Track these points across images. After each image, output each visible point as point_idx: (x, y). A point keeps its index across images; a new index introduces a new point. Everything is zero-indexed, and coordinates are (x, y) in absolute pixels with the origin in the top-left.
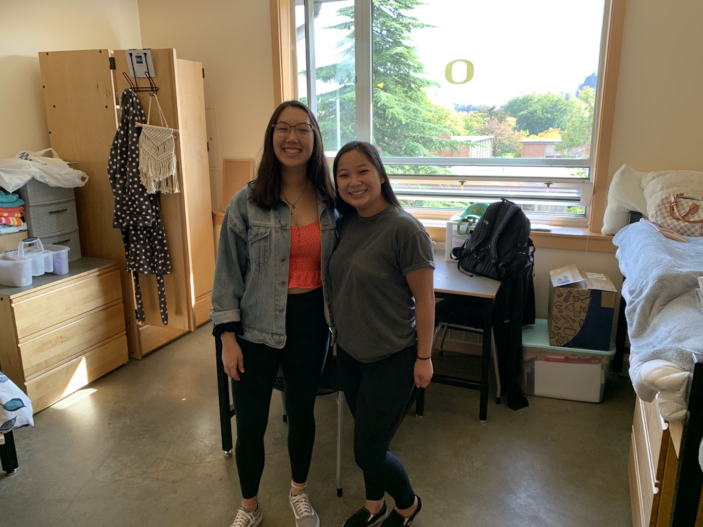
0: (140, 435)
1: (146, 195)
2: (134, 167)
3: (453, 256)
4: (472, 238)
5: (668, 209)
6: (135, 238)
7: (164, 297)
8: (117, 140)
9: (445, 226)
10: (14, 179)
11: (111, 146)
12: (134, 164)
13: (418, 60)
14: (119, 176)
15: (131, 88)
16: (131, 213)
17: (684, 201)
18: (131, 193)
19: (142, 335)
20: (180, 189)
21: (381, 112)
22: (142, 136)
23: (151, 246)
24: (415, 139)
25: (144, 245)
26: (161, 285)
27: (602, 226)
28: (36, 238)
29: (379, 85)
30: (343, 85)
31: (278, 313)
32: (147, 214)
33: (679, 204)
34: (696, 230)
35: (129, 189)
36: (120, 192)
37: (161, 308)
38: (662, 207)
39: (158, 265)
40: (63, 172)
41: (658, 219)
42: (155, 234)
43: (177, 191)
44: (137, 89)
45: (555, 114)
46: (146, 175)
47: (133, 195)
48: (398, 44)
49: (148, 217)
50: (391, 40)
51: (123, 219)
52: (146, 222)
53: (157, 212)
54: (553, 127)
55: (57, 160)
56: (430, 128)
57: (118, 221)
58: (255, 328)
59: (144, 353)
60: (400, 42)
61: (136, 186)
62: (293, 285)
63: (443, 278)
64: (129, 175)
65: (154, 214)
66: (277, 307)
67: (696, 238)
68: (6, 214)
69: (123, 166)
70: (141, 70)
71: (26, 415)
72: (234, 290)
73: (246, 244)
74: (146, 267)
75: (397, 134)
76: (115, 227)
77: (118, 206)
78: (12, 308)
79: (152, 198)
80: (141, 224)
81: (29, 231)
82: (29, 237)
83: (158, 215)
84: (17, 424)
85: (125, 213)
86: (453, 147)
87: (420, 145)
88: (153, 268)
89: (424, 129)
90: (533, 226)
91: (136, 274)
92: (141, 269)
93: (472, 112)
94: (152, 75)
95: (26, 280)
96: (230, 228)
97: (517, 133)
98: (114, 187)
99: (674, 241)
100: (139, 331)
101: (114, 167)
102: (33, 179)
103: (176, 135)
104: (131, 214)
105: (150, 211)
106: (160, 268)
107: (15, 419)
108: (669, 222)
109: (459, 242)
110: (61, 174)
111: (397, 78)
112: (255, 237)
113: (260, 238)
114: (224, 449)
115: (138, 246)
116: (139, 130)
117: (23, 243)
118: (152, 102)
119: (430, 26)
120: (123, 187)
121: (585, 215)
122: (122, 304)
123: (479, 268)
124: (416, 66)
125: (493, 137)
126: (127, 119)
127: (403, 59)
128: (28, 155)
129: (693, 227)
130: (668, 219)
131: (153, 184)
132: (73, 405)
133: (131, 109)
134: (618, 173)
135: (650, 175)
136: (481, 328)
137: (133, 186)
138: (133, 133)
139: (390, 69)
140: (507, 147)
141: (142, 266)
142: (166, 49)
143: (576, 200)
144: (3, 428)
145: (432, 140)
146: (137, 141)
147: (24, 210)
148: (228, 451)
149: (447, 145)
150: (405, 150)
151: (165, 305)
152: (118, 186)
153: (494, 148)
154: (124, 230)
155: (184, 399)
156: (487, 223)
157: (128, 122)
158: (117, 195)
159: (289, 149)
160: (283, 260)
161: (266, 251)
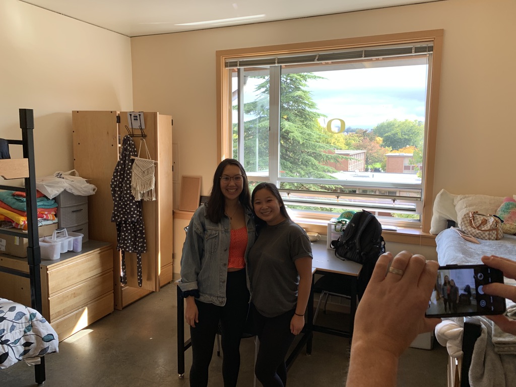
0: (123, 362)
1: (134, 201)
2: (128, 184)
3: (332, 246)
4: (344, 234)
5: (469, 221)
6: (125, 229)
7: (141, 268)
8: (118, 167)
9: (327, 225)
10: (54, 191)
11: (114, 170)
12: (128, 182)
13: (312, 100)
14: (117, 189)
15: (129, 135)
16: (124, 212)
17: (478, 217)
18: (125, 200)
19: (123, 293)
20: (156, 198)
21: (285, 134)
22: (134, 164)
23: (135, 234)
24: (309, 154)
25: (130, 234)
26: (140, 260)
27: (430, 229)
28: (64, 228)
29: (284, 117)
30: (259, 116)
31: (221, 284)
32: (134, 213)
33: (475, 218)
34: (486, 236)
35: (124, 198)
36: (117, 199)
37: (138, 276)
38: (465, 219)
39: (139, 247)
40: (83, 186)
41: (463, 227)
42: (138, 226)
43: (154, 199)
44: (133, 136)
45: (411, 135)
46: (135, 189)
47: (126, 201)
48: (298, 89)
49: (135, 216)
50: (293, 87)
51: (118, 216)
52: (133, 219)
53: (140, 212)
54: (409, 145)
55: (78, 179)
56: (320, 147)
57: (115, 218)
58: (206, 294)
59: (124, 305)
60: (299, 88)
61: (128, 196)
62: (230, 266)
63: (321, 260)
64: (124, 189)
65: (138, 213)
66: (221, 280)
67: (485, 241)
68: (46, 213)
69: (120, 183)
70: (136, 125)
71: (54, 345)
73: (203, 240)
74: (130, 248)
75: (296, 150)
76: (112, 221)
77: (116, 208)
78: (47, 274)
79: (137, 204)
80: (129, 220)
81: (58, 223)
82: (58, 228)
83: (141, 214)
84: (49, 351)
85: (120, 213)
86: (336, 159)
87: (312, 158)
88: (135, 249)
89: (315, 147)
90: (383, 227)
91: (123, 252)
92: (127, 249)
93: (351, 133)
94: (143, 127)
95: (57, 256)
96: (195, 231)
97: (383, 149)
98: (114, 196)
99: (470, 243)
100: (122, 290)
101: (115, 183)
102: (65, 190)
103: (156, 164)
104: (124, 214)
105: (136, 212)
106: (140, 248)
107: (48, 347)
108: (470, 230)
109: (335, 237)
110: (81, 186)
111: (296, 112)
112: (209, 236)
113: (212, 237)
114: (179, 373)
115: (127, 234)
116: (133, 161)
117: (56, 231)
118: (142, 144)
119: (320, 77)
120: (120, 197)
121: (420, 220)
122: (112, 272)
123: (348, 255)
124: (310, 104)
125: (365, 151)
126: (125, 154)
127: (301, 99)
128: (61, 174)
129: (484, 233)
130: (469, 227)
131: (139, 195)
132: (78, 340)
133: (129, 148)
134: (439, 195)
135: (459, 197)
136: (350, 296)
137: (126, 196)
138: (129, 163)
139: (292, 106)
140: (376, 158)
141: (128, 247)
142: (152, 113)
143: (413, 210)
144: (41, 353)
145: (321, 155)
146: (131, 168)
147: (57, 210)
148: (181, 374)
149: (331, 159)
150: (302, 161)
151: (141, 273)
152: (117, 195)
153: (367, 159)
154: (118, 223)
155: (151, 338)
156: (354, 225)
157: (126, 155)
158: (115, 201)
159: (231, 189)
160: (225, 250)
161: (215, 245)
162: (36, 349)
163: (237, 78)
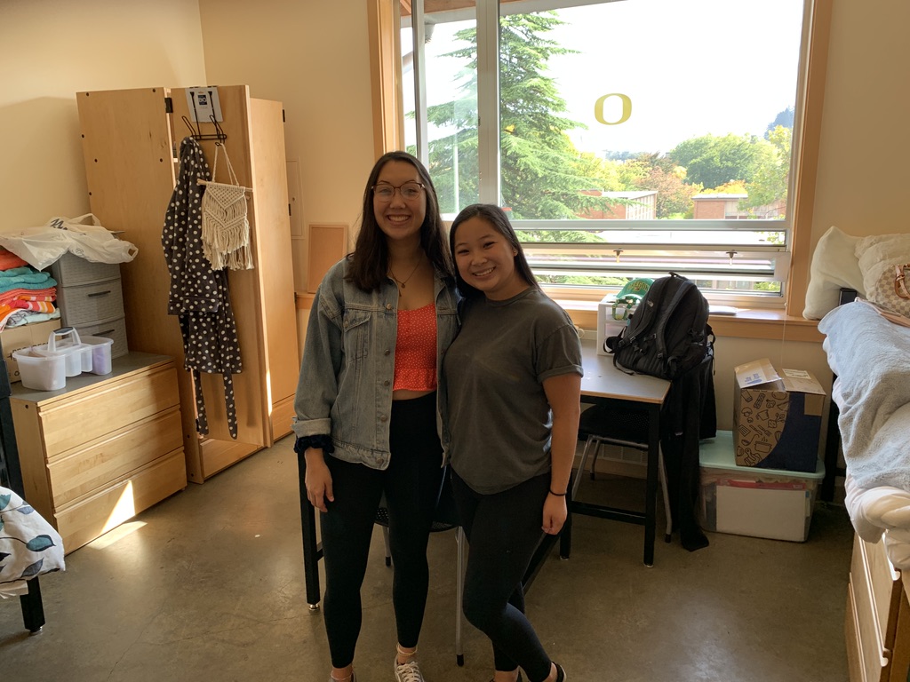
0: (201, 582)
1: (210, 272)
2: (195, 237)
3: (607, 348)
4: (632, 323)
5: (893, 285)
6: (196, 328)
7: (233, 402)
8: (175, 203)
9: (597, 309)
10: (44, 253)
11: (166, 210)
12: (195, 233)
13: (558, 95)
14: (176, 248)
15: (192, 136)
16: (192, 295)
18: (192, 269)
19: (204, 453)
20: (254, 264)
21: (511, 162)
22: (205, 196)
23: (217, 338)
24: (556, 197)
25: (207, 337)
26: (230, 387)
27: (804, 307)
28: (71, 328)
29: (508, 128)
30: (461, 129)
31: (380, 423)
32: (212, 296)
35: (189, 264)
36: (177, 268)
37: (229, 417)
38: (884, 282)
39: (226, 362)
40: (105, 244)
41: (880, 298)
42: (221, 322)
43: (250, 266)
44: (199, 138)
45: (738, 161)
46: (210, 246)
47: (194, 272)
48: (533, 75)
49: (213, 300)
50: (523, 71)
51: (181, 303)
52: (211, 307)
53: (224, 293)
54: (734, 178)
55: (99, 229)
56: (575, 182)
57: (174, 305)
58: (350, 443)
59: (207, 475)
60: (535, 73)
61: (197, 261)
62: (400, 386)
63: (595, 377)
64: (189, 246)
65: (220, 296)
66: (378, 415)
68: (34, 298)
69: (182, 235)
70: (205, 114)
71: (55, 556)
72: (323, 393)
73: (340, 332)
74: (210, 364)
75: (531, 190)
76: (170, 313)
77: (175, 286)
78: (40, 419)
79: (217, 276)
80: (204, 310)
81: (62, 320)
82: (62, 328)
83: (226, 297)
84: (44, 568)
85: (184, 296)
86: (605, 205)
87: (561, 204)
88: (220, 366)
89: (567, 183)
90: (712, 309)
91: (197, 374)
92: (204, 367)
93: (629, 161)
94: (219, 119)
95: (59, 383)
96: (321, 312)
97: (688, 187)
98: (170, 262)
99: (902, 328)
100: (200, 448)
101: (171, 237)
102: (68, 252)
103: (249, 195)
104: (191, 297)
105: (215, 293)
106: (228, 365)
107: (42, 561)
108: (894, 302)
109: (614, 330)
110: (104, 246)
111: (531, 119)
112: (352, 322)
113: (358, 324)
114: (309, 601)
115: (200, 338)
116: (203, 188)
117: (55, 334)
118: (218, 154)
119: (573, 52)
120: (181, 263)
121: (780, 293)
122: (179, 412)
123: (641, 363)
124: (556, 102)
125: (657, 192)
126: (186, 175)
127: (538, 94)
128: (62, 222)
130: (892, 298)
131: (219, 258)
132: (116, 543)
133: (192, 162)
134: (823, 238)
135: (867, 241)
136: (646, 443)
137: (193, 261)
138: (194, 193)
139: (522, 107)
140: (675, 205)
141: (205, 363)
142: (236, 87)
143: (769, 274)
144: (27, 574)
145: (577, 198)
146: (200, 204)
147: (56, 293)
148: (314, 604)
149: (596, 204)
150: (542, 211)
151: (234, 413)
152: (175, 261)
153: (658, 207)
154: (182, 317)
155: (257, 536)
156: (652, 305)
157: (188, 179)
158: (174, 272)
159: (395, 216)
160: (387, 354)
161: (365, 341)
162: (15, 565)
163: (411, 28)
